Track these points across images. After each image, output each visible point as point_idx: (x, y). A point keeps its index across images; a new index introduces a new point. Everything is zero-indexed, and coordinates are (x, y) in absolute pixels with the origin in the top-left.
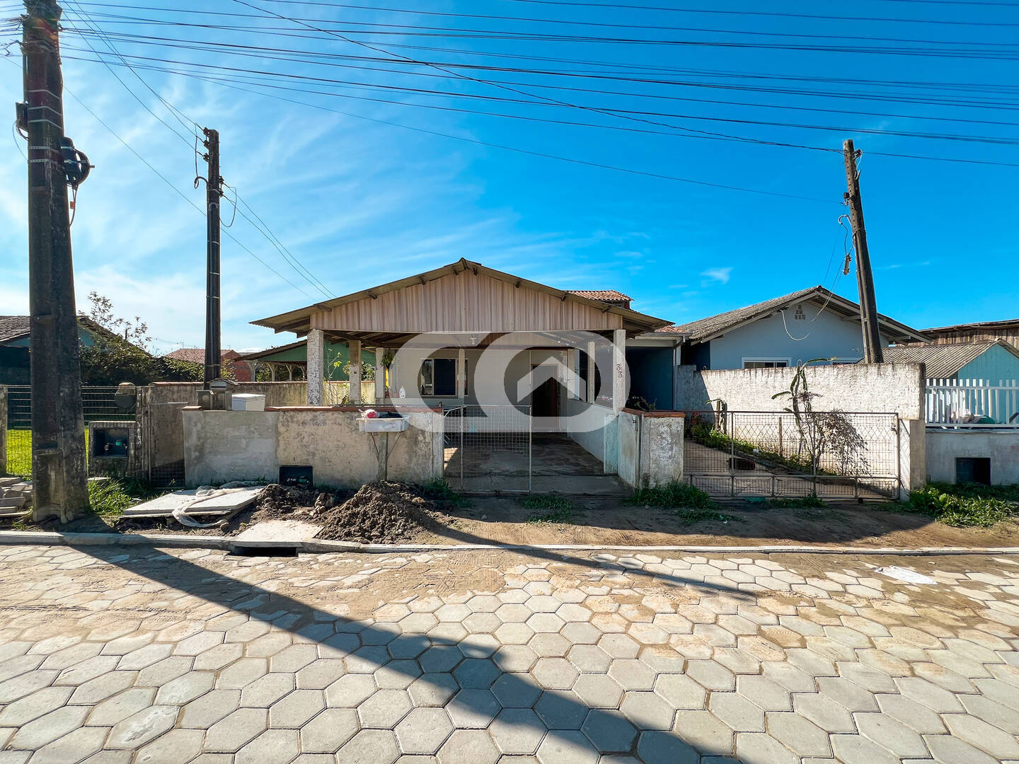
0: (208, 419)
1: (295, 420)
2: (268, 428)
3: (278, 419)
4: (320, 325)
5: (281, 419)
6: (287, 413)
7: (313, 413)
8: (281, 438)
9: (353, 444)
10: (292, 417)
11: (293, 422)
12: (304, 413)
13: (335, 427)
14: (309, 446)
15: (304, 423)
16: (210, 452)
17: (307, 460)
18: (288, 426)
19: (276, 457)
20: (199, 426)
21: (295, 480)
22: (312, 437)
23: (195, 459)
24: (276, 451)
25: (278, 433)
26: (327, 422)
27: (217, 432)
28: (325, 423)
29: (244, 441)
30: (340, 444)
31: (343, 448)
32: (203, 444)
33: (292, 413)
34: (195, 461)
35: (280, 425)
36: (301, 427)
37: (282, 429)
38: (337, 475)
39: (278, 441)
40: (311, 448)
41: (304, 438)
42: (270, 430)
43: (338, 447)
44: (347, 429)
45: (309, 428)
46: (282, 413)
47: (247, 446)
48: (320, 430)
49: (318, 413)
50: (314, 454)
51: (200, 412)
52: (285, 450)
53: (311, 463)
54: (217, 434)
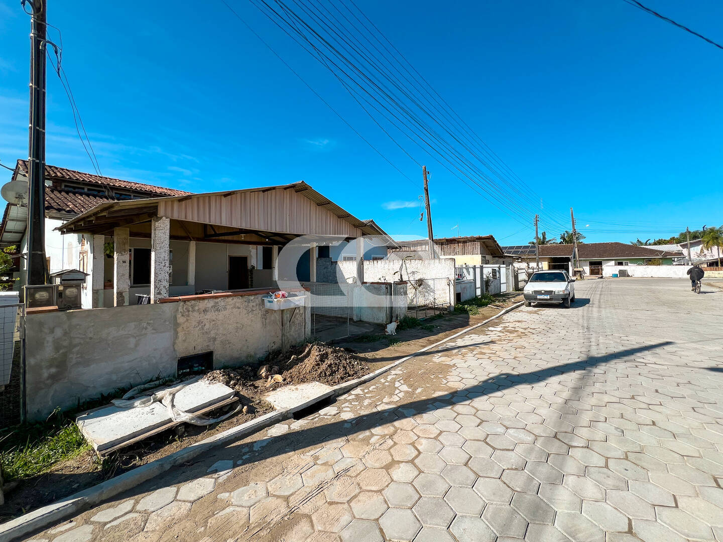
0: (75, 321)
1: (197, 308)
2: (165, 321)
3: (177, 310)
4: (169, 215)
5: (180, 309)
6: (188, 303)
7: (215, 300)
8: (180, 329)
9: (250, 323)
10: (193, 307)
11: (194, 311)
12: (206, 301)
13: (235, 310)
14: (210, 332)
15: (205, 311)
16: (78, 364)
17: (208, 346)
18: (188, 316)
19: (174, 350)
20: (59, 332)
21: (188, 370)
22: (214, 323)
23: (48, 378)
24: (174, 344)
25: (176, 325)
26: (228, 307)
27: (91, 335)
28: (225, 309)
29: (133, 341)
30: (239, 325)
31: (241, 329)
32: (65, 355)
33: (193, 302)
34: (49, 382)
35: (179, 316)
36: (202, 315)
37: (181, 320)
38: (236, 354)
39: (176, 333)
40: (212, 334)
41: (205, 325)
42: (167, 323)
43: (237, 328)
44: (245, 312)
45: (211, 315)
46: (182, 303)
47: (137, 345)
48: (221, 316)
49: (220, 299)
50: (215, 339)
51: (60, 314)
52: (184, 341)
53: (211, 348)
54: (91, 338)
